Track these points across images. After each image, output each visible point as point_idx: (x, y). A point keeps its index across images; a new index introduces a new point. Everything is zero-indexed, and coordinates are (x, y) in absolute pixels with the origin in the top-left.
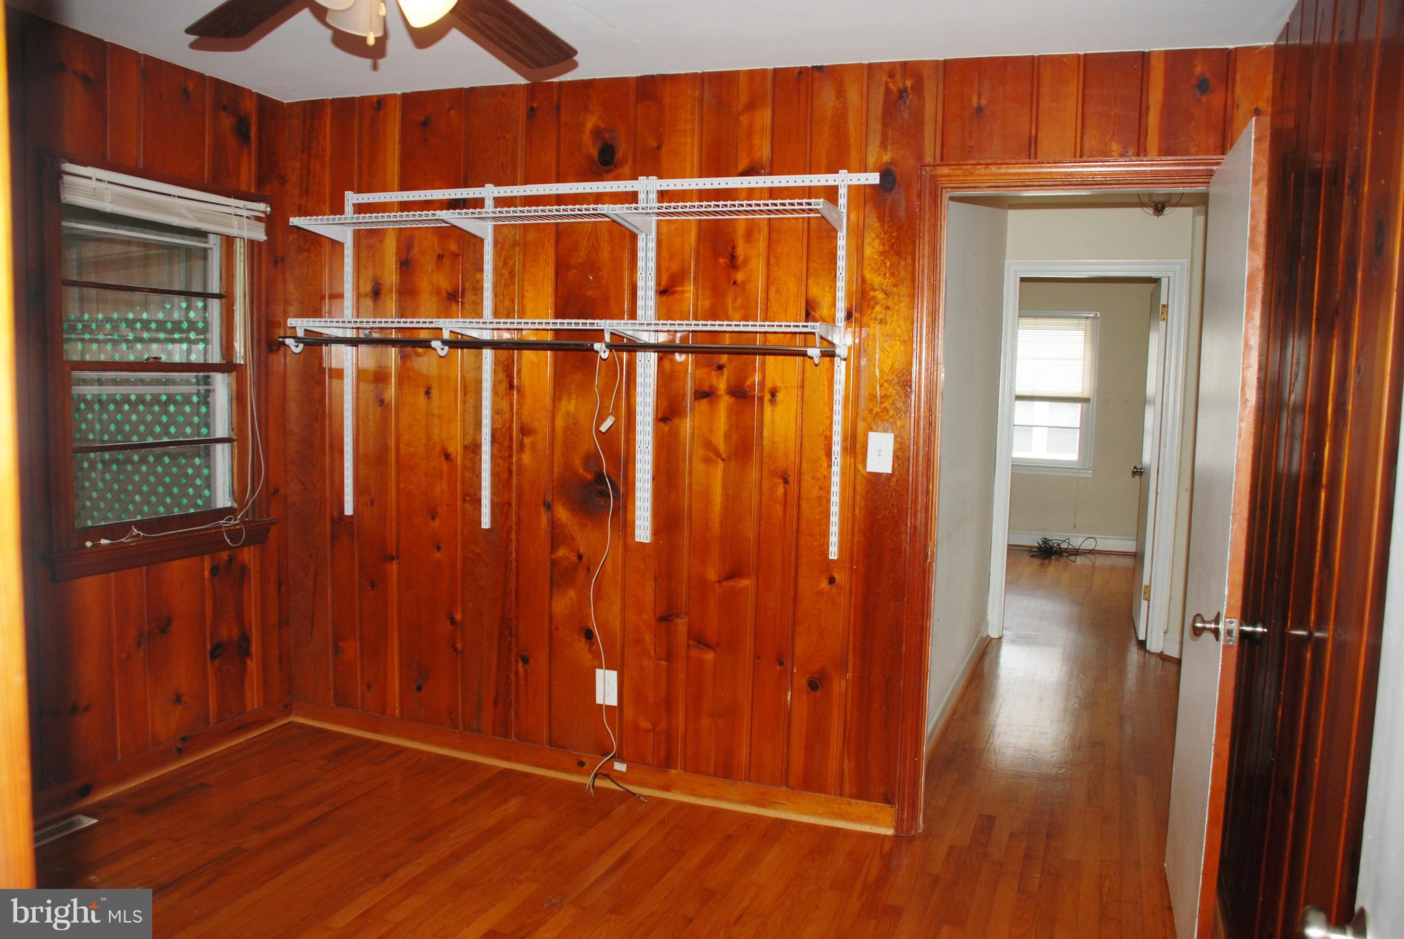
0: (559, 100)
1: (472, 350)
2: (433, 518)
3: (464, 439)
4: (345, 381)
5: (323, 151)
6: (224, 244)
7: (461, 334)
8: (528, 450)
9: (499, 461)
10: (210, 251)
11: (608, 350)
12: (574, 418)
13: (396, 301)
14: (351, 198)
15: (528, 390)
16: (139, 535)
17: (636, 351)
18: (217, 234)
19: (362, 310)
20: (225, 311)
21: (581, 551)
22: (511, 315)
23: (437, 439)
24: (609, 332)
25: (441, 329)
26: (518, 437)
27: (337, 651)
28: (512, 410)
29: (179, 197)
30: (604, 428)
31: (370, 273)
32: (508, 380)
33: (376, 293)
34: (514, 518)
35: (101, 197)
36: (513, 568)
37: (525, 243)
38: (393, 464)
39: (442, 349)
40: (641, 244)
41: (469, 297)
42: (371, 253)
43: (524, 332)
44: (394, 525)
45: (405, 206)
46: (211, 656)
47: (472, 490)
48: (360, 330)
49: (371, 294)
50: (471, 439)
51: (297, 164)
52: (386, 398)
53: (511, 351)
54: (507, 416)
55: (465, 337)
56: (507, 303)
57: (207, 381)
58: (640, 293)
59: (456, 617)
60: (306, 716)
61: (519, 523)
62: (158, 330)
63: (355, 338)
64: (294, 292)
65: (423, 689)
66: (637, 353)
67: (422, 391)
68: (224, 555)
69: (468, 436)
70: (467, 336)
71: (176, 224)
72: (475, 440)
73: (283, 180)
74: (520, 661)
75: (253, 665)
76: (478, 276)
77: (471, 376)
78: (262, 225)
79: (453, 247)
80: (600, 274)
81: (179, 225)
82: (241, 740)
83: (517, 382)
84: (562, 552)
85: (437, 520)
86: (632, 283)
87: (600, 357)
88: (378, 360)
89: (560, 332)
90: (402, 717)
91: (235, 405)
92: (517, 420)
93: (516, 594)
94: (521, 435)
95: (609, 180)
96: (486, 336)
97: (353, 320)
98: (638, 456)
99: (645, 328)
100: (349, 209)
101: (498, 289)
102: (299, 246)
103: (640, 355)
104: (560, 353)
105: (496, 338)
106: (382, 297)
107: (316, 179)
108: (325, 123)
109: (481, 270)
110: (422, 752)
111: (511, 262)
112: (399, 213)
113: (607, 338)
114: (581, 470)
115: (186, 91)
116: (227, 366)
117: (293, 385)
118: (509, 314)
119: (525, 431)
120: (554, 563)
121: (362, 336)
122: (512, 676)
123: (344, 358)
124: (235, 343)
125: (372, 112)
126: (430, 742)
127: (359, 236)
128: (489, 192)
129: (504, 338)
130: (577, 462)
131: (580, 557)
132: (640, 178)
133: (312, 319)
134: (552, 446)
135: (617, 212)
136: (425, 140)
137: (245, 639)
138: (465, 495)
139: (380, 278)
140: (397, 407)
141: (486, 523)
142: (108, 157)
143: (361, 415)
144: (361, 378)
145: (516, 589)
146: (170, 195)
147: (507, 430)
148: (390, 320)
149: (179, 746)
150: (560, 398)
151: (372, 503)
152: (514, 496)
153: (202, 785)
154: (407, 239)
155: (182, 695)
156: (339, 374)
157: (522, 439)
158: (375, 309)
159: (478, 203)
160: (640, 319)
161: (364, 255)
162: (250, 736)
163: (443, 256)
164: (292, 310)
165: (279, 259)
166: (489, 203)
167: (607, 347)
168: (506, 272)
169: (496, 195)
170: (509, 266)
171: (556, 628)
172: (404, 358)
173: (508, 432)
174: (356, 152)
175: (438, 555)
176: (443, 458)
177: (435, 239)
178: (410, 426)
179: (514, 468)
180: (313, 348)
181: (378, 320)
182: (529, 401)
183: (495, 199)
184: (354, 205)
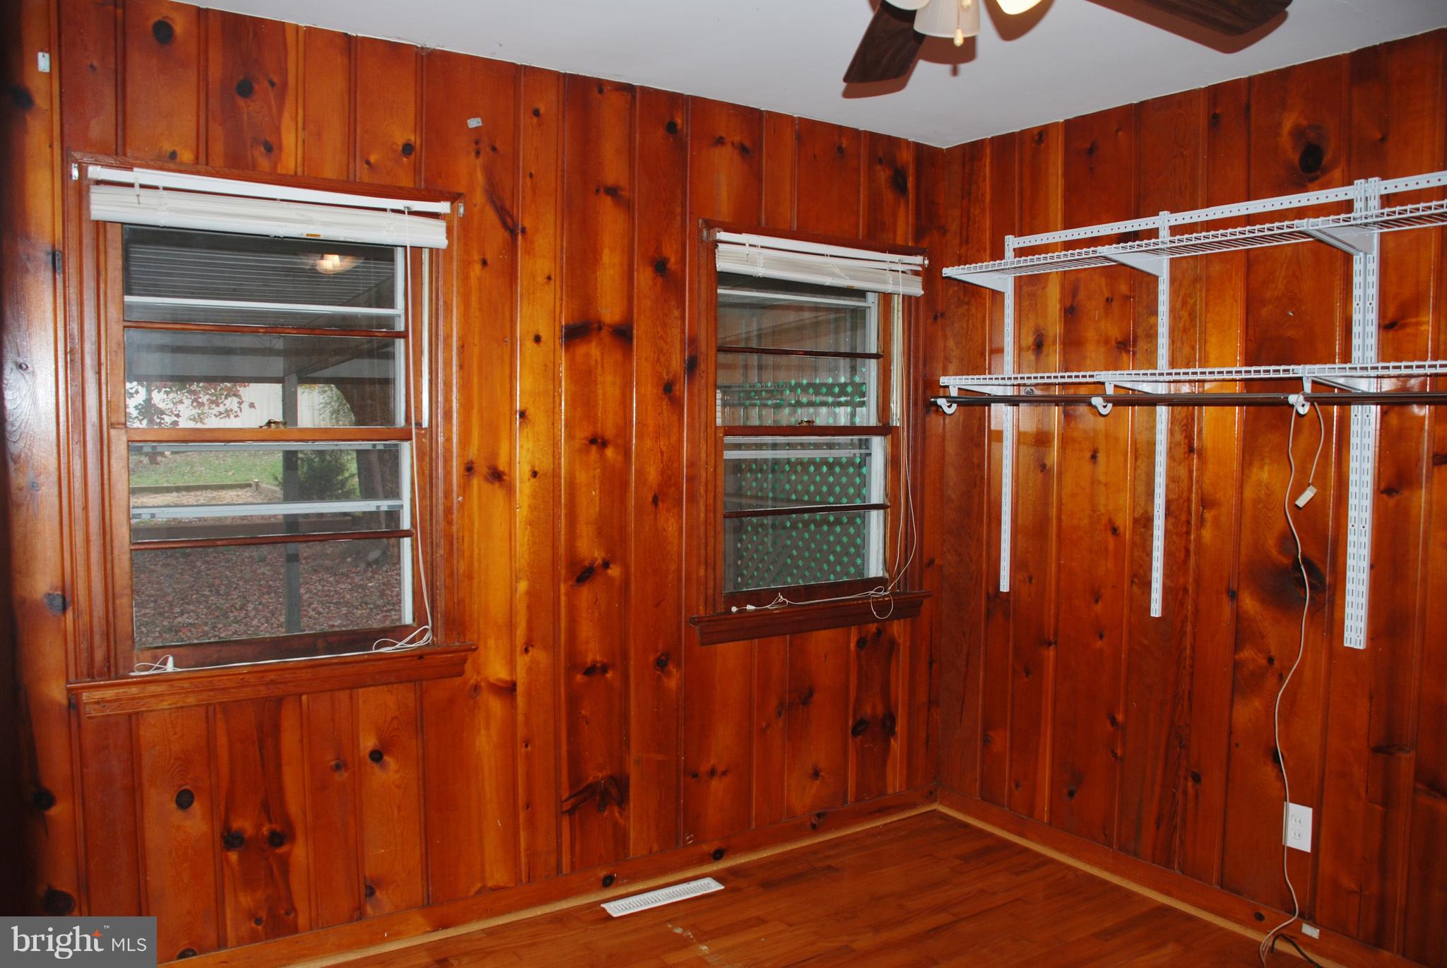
0: (1249, 100)
1: (1145, 408)
2: (1097, 601)
3: (1134, 511)
4: (1004, 443)
5: (982, 195)
6: (882, 302)
7: (1132, 390)
8: (1208, 525)
9: (1175, 537)
10: (868, 310)
11: (1309, 404)
12: (1267, 487)
13: (1060, 353)
14: (1012, 242)
15: (1210, 454)
16: (784, 602)
17: (1350, 404)
18: (875, 292)
19: (1024, 366)
20: (881, 371)
21: (1273, 653)
22: (1191, 364)
23: (1102, 509)
24: (1310, 380)
25: (1103, 384)
26: (1197, 510)
27: (986, 741)
28: (1191, 478)
29: (831, 256)
30: (1301, 502)
31: (1032, 323)
32: (1187, 441)
33: (1039, 346)
34: (1190, 607)
35: (754, 264)
36: (1187, 667)
37: (1208, 278)
38: (1054, 538)
39: (1105, 407)
40: (1357, 267)
41: (1142, 345)
42: (1033, 301)
43: (1207, 386)
44: (1052, 606)
45: (1069, 245)
46: (852, 733)
47: (1141, 571)
48: (1021, 388)
49: (1032, 347)
50: (1141, 511)
51: (957, 212)
52: (1048, 462)
53: (1191, 408)
54: (1185, 484)
55: (1136, 393)
56: (1186, 350)
57: (865, 444)
58: (1356, 329)
59: (1117, 717)
60: (950, 806)
61: (1196, 612)
62: (827, 394)
63: (1016, 396)
64: (954, 348)
65: (1076, 796)
66: (1352, 407)
67: (1088, 455)
68: (873, 627)
69: (1138, 507)
70: (1139, 391)
71: (828, 284)
72: (1146, 512)
73: (943, 230)
74: (1190, 779)
75: (896, 745)
76: (1152, 320)
77: (1143, 437)
78: (919, 279)
79: (1123, 288)
80: (1303, 308)
81: (832, 285)
82: (879, 823)
83: (1198, 445)
84: (1247, 653)
85: (1100, 603)
86: (1346, 319)
87: (1297, 412)
88: (1039, 420)
89: (1251, 383)
90: (1050, 824)
91: (889, 469)
92: (1197, 489)
93: (1190, 699)
94: (1201, 508)
95: (1313, 190)
96: (1161, 389)
97: (1013, 376)
98: (1351, 538)
99: (1359, 373)
100: (1009, 253)
101: (1176, 334)
102: (959, 298)
103: (1356, 410)
104: (1252, 409)
105: (1172, 392)
106: (1045, 349)
107: (976, 226)
108: (985, 166)
109: (1155, 313)
110: (1069, 867)
111: (1191, 301)
112: (1064, 253)
113: (1308, 387)
114: (1274, 552)
115: (840, 149)
116: (884, 429)
117: (951, 448)
118: (1188, 363)
119: (1206, 503)
120: (1237, 665)
121: (1023, 393)
122: (1179, 796)
123: (1003, 418)
124: (892, 405)
125: (1033, 145)
126: (1079, 858)
127: (1020, 283)
128: (1164, 220)
129: (1183, 392)
130: (1271, 543)
131: (1271, 660)
132: (1356, 182)
133: (970, 377)
134: (1239, 522)
135: (1320, 227)
136: (1091, 169)
137: (890, 718)
138: (1134, 576)
139: (1044, 329)
140: (1060, 474)
141: (1156, 610)
142: (763, 222)
143: (1020, 481)
144: (1022, 440)
145: (1189, 692)
146: (823, 255)
147: (1184, 502)
148: (1053, 375)
149: (814, 821)
150: (1251, 464)
151: (1030, 579)
152: (1191, 580)
153: (829, 867)
154: (1072, 283)
155: (821, 770)
156: (999, 436)
157: (1202, 513)
158: (1037, 364)
159: (1153, 233)
160: (1357, 362)
161: (1025, 304)
162: (888, 821)
163: (1112, 300)
164: (952, 367)
165: (939, 315)
166: (1164, 235)
167: (1306, 399)
168: (1185, 314)
169: (1173, 223)
170: (1189, 307)
171: (1237, 745)
172: (1068, 416)
173: (1186, 504)
174: (1017, 192)
175: (1099, 644)
176: (1109, 533)
177: (1103, 281)
178: (1073, 496)
179: (1192, 547)
180: (971, 408)
181: (1039, 375)
182: (1211, 468)
183: (1171, 227)
184: (1014, 250)
